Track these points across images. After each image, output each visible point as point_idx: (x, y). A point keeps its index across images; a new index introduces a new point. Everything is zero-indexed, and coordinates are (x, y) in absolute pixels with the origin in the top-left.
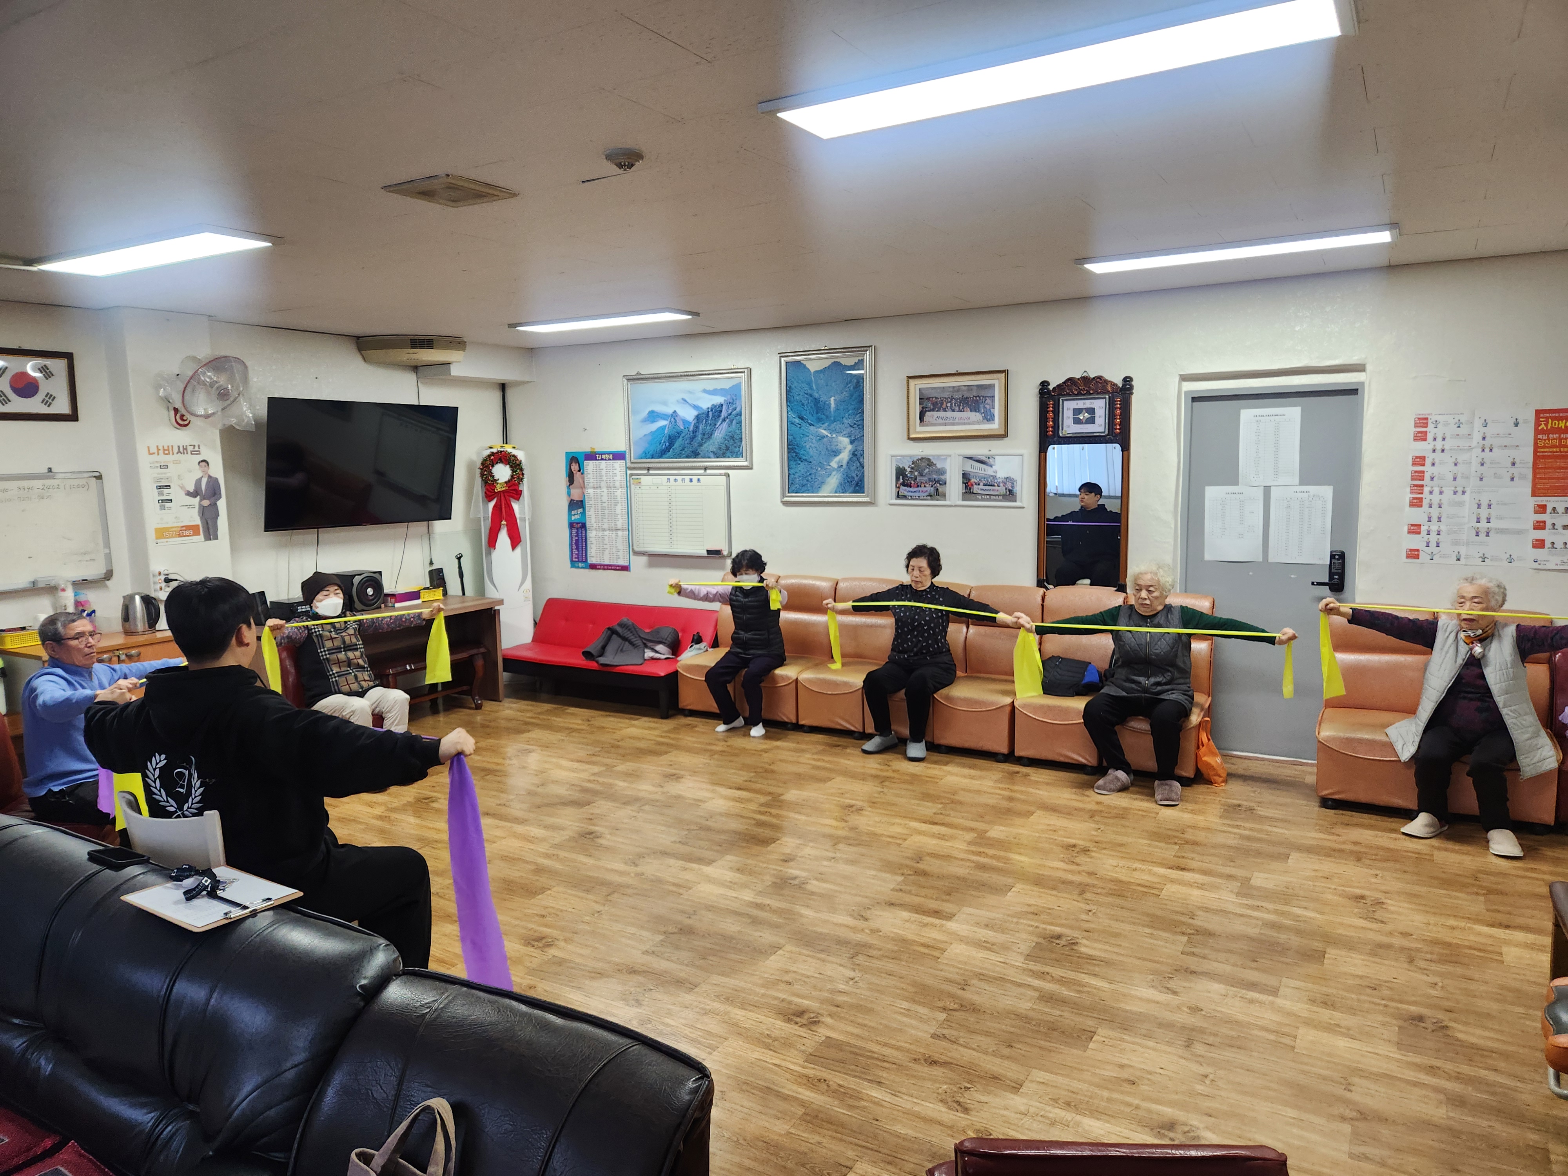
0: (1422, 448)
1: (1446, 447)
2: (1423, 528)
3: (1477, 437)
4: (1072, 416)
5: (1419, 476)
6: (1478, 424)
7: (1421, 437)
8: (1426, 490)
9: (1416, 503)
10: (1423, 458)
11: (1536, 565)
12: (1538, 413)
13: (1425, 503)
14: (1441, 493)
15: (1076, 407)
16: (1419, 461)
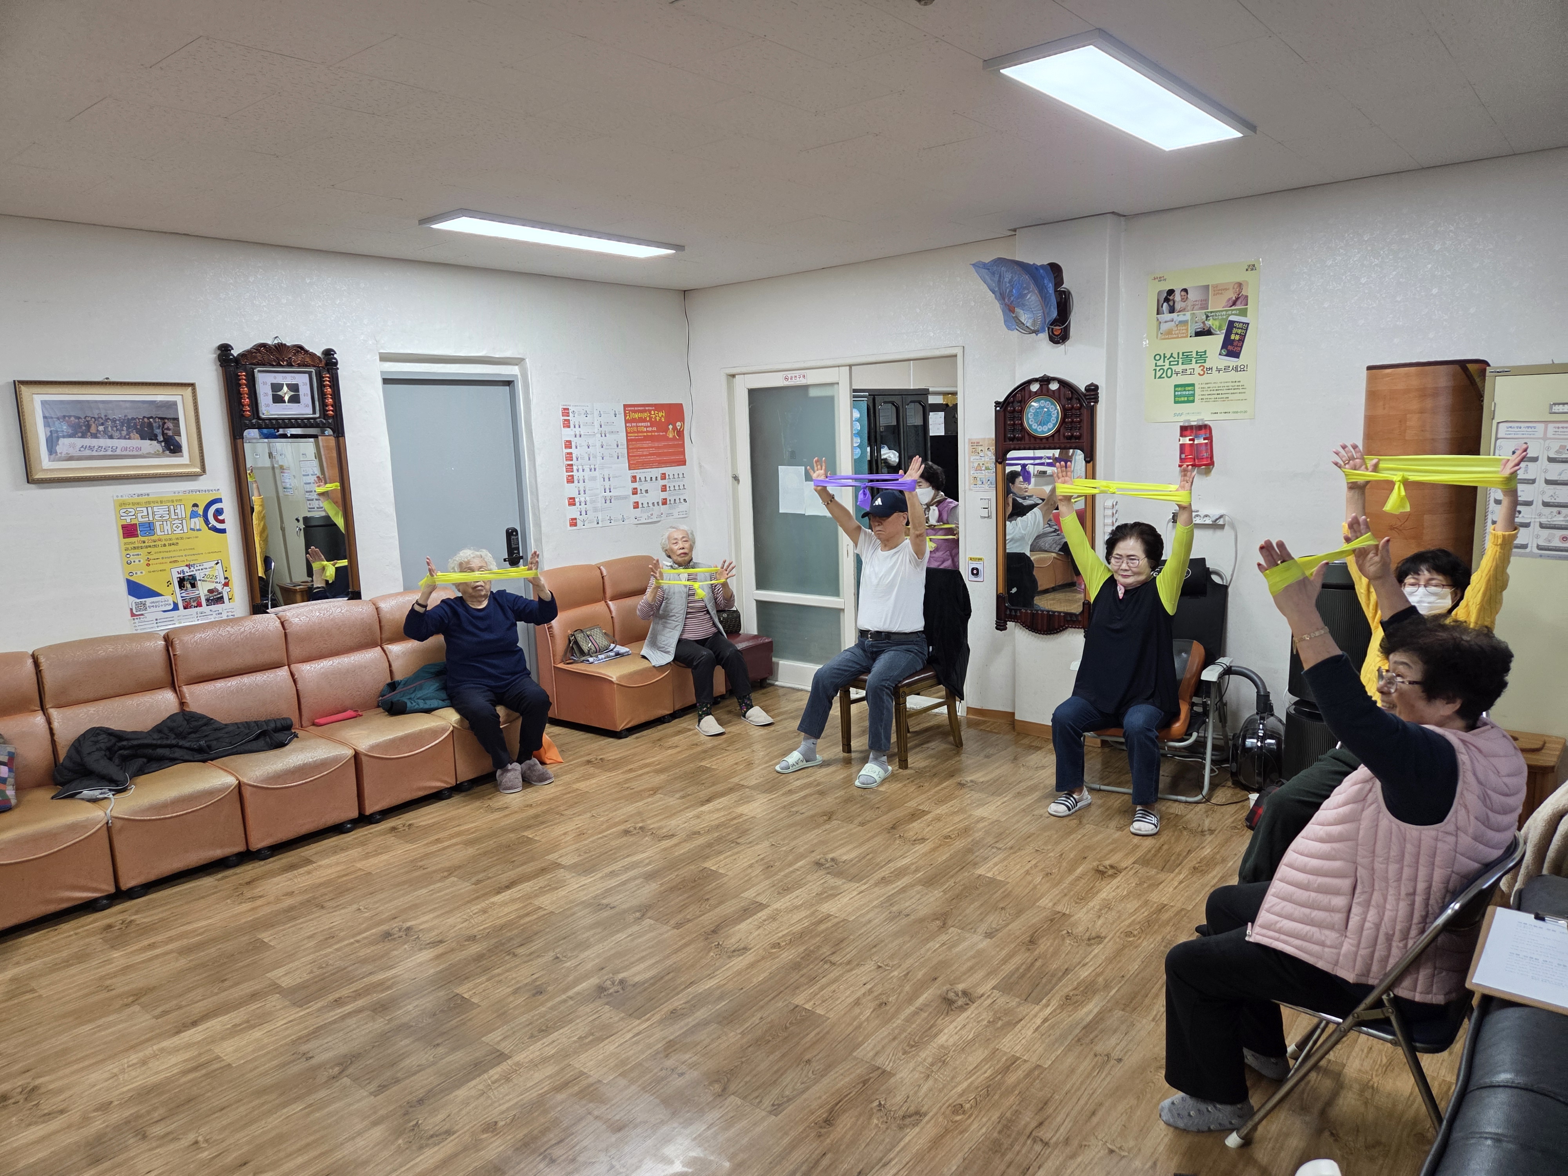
0: (568, 434)
1: (582, 433)
2: (577, 500)
3: (597, 425)
4: (270, 393)
5: (569, 457)
6: (596, 413)
7: (567, 424)
8: (575, 468)
9: (570, 480)
10: (570, 442)
11: (636, 522)
12: (625, 406)
13: (575, 478)
14: (583, 470)
15: (275, 381)
16: (568, 444)
